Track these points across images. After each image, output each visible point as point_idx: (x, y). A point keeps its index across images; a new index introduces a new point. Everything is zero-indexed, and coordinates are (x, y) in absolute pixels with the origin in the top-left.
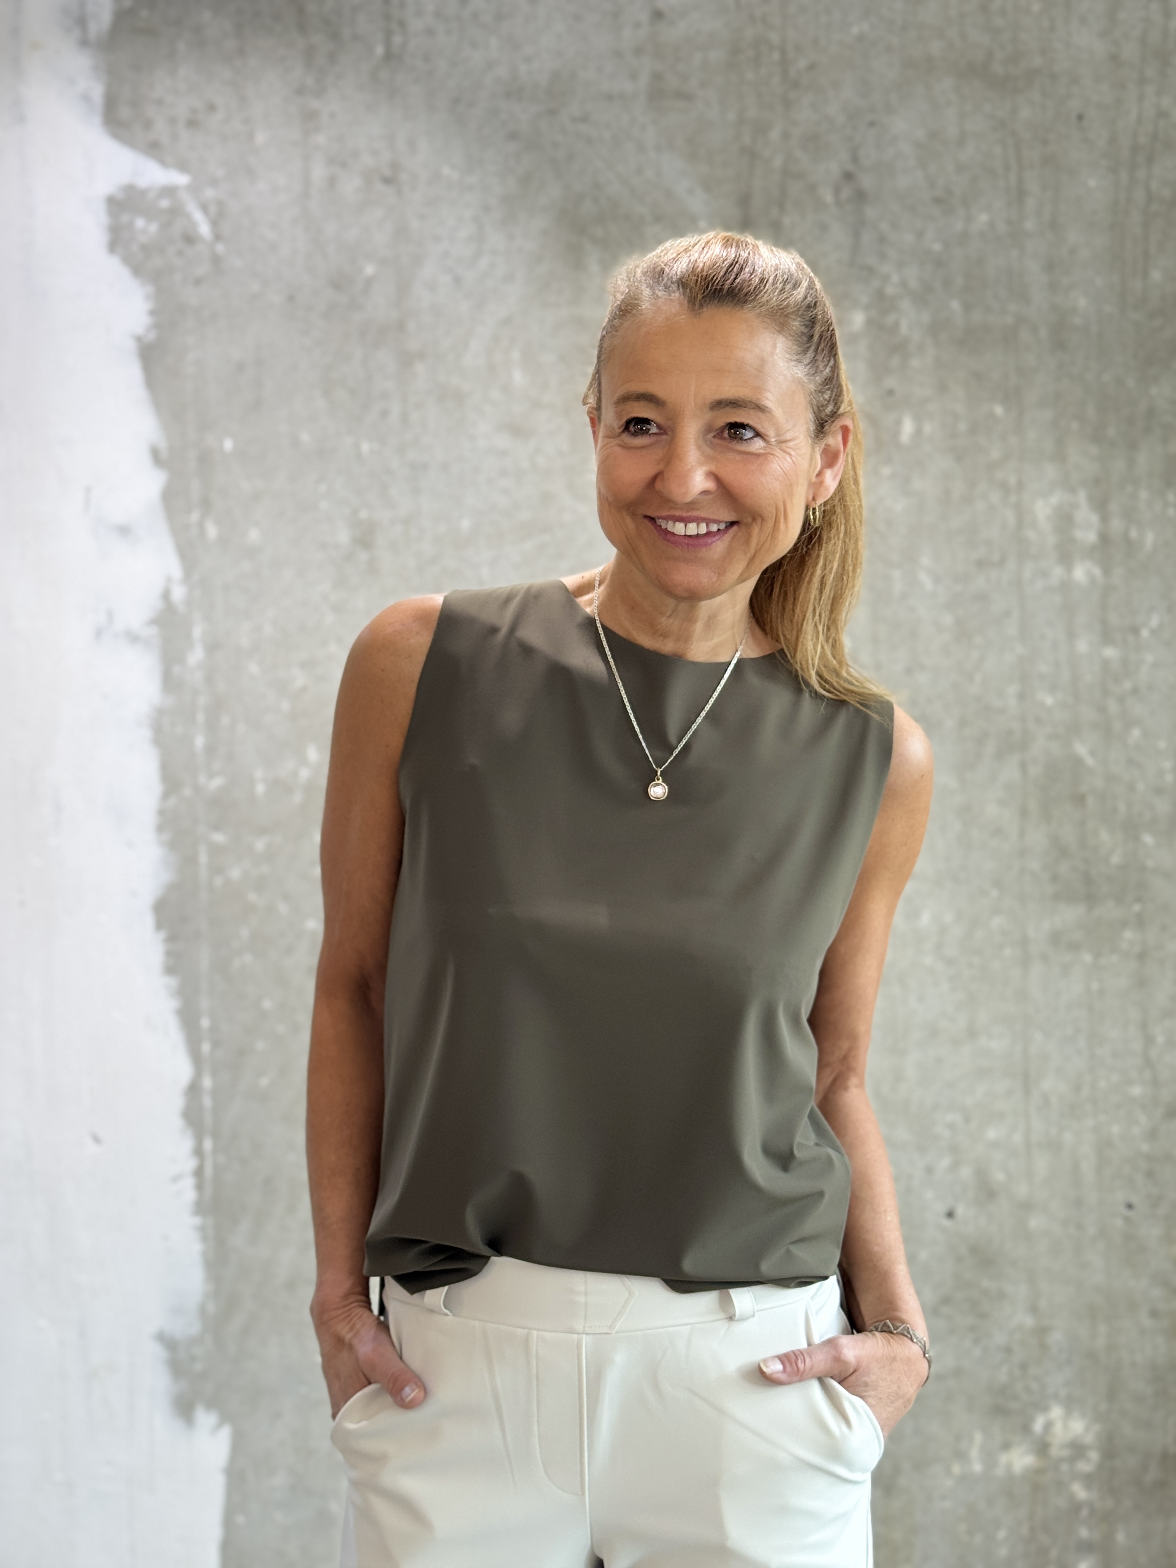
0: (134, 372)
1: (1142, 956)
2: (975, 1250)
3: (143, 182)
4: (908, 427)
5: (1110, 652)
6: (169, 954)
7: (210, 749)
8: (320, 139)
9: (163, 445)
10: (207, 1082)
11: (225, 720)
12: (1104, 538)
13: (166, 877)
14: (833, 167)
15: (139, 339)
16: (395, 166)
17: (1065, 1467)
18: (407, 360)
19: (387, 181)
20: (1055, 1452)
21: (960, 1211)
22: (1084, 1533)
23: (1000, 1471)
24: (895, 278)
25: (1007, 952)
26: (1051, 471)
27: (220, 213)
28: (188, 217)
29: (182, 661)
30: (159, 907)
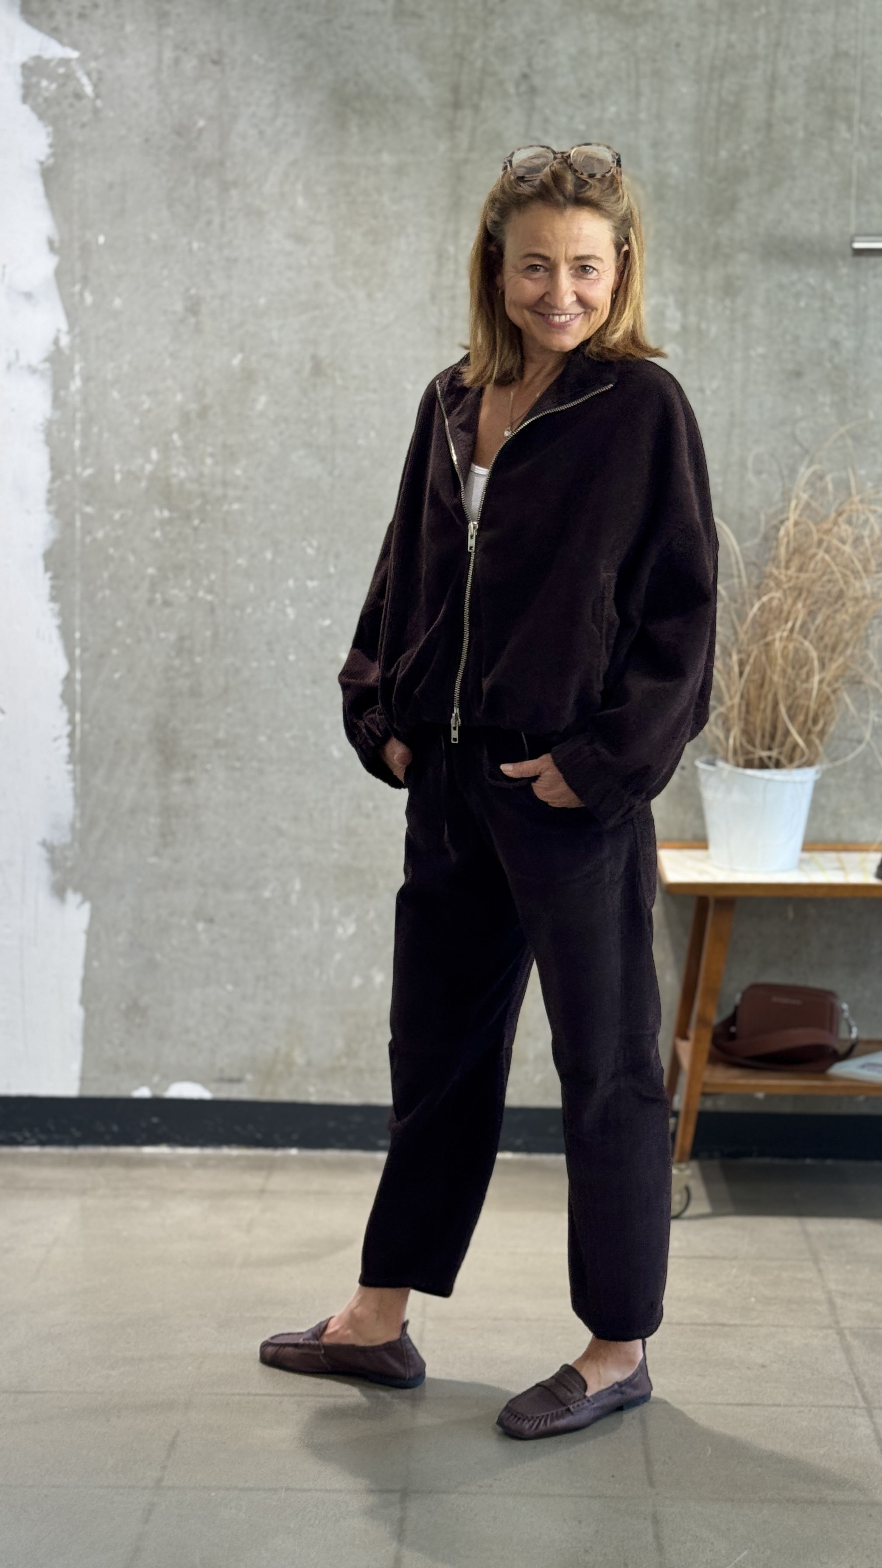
0: (38, 186)
3: (47, 55)
6: (53, 587)
7: (84, 449)
8: (170, 31)
9: (56, 238)
10: (78, 675)
11: (95, 430)
12: (685, 328)
13: (52, 535)
14: (515, 70)
16: (220, 52)
18: (225, 187)
19: (215, 63)
27: (100, 79)
28: (78, 80)
29: (66, 388)
30: (48, 556)
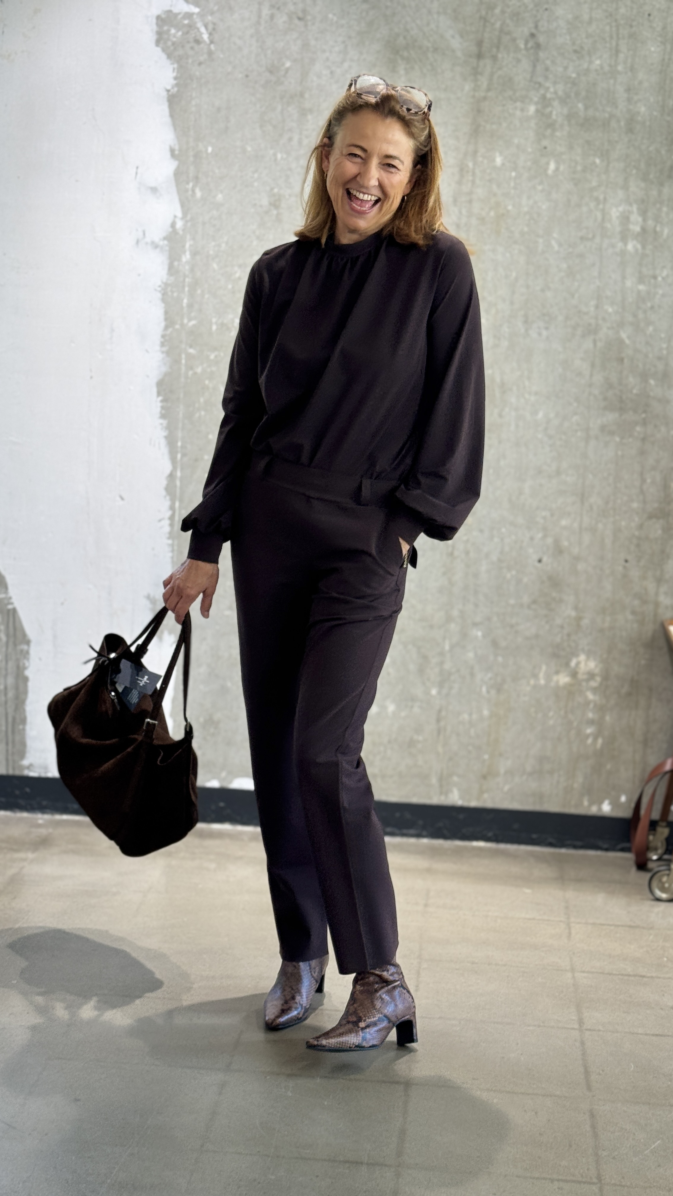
0: (165, 108)
1: (644, 440)
2: (550, 578)
3: (176, 10)
4: (552, 166)
5: (641, 287)
6: (163, 408)
7: (190, 306)
9: (177, 147)
10: (179, 474)
11: (199, 292)
12: (644, 230)
13: (164, 369)
14: (525, 30)
15: (168, 91)
16: (304, 11)
17: (584, 684)
18: (303, 113)
19: (300, 19)
20: (580, 676)
21: (545, 559)
22: (590, 715)
23: (553, 684)
24: (552, 90)
25: (579, 434)
26: (621, 194)
27: (214, 29)
28: (198, 29)
29: (179, 260)
30: (160, 384)
